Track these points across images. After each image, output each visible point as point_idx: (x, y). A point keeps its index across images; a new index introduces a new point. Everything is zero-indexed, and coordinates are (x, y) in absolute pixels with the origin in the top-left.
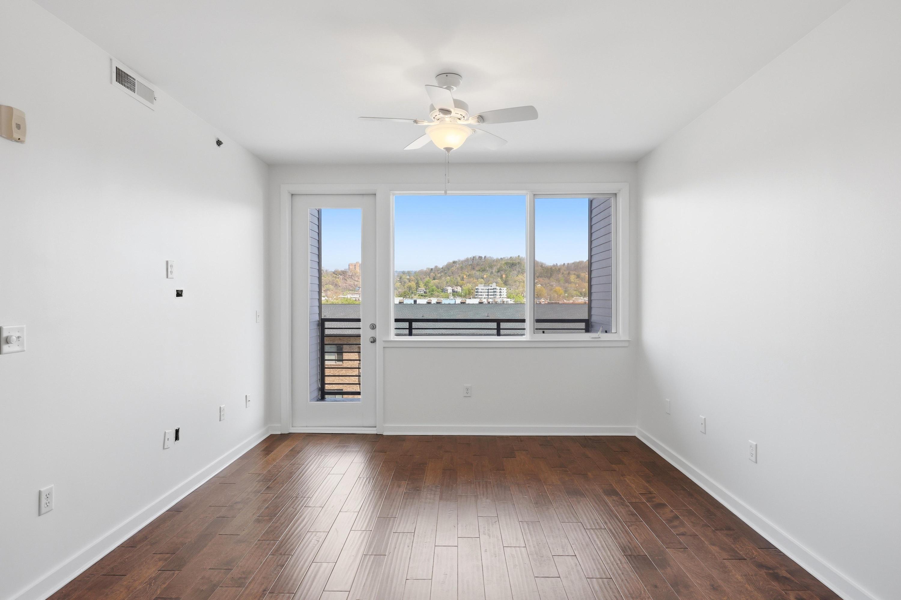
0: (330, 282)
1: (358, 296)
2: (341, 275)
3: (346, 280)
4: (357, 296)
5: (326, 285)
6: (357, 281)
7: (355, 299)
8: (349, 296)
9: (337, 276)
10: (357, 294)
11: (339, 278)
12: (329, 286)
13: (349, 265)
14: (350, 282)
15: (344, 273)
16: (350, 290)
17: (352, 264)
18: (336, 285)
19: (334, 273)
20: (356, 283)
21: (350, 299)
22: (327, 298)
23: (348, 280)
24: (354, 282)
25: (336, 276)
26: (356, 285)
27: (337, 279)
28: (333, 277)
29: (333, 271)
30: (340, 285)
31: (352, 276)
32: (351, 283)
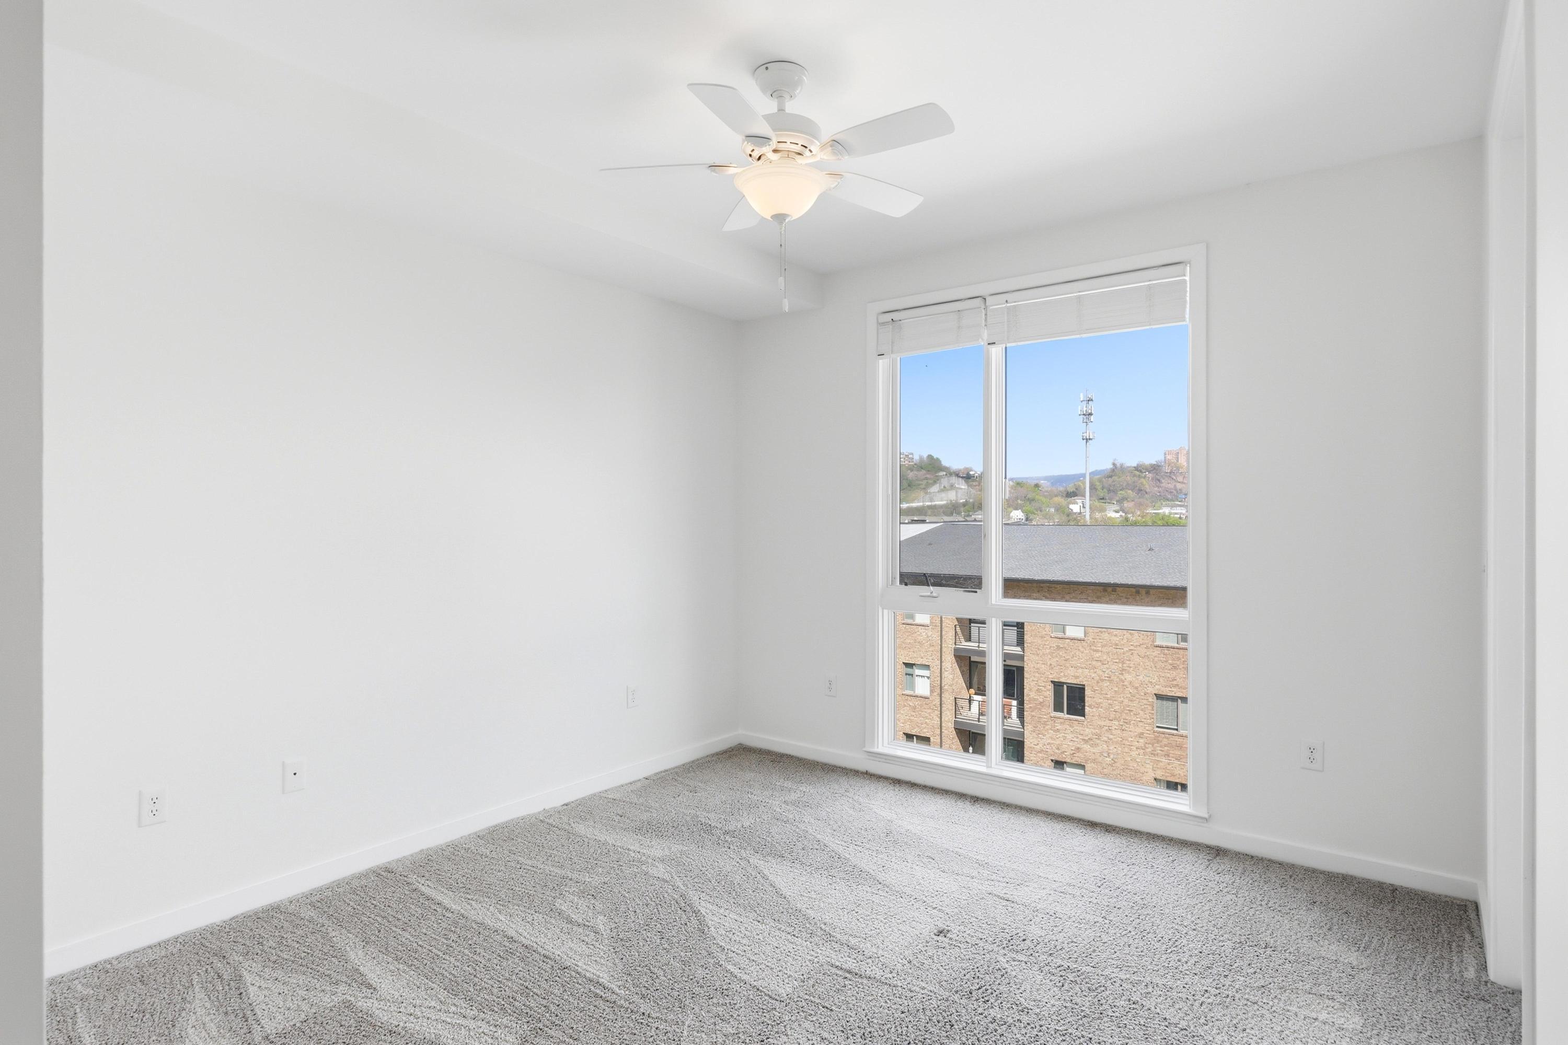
0: (1128, 484)
1: (1184, 511)
2: (1149, 472)
3: (1159, 480)
4: (1182, 511)
5: (1121, 490)
6: (1182, 483)
7: (1178, 516)
8: (1166, 510)
9: (1140, 474)
10: (1180, 506)
11: (1145, 477)
12: (1126, 492)
13: (1165, 454)
14: (1165, 483)
15: (1155, 468)
16: (1168, 500)
17: (1170, 453)
18: (1140, 490)
19: (1137, 468)
20: (1179, 486)
21: (1169, 516)
22: (1124, 514)
23: (1163, 481)
24: (1175, 486)
25: (1139, 476)
26: (1180, 490)
27: (1142, 480)
28: (1135, 476)
29: (1135, 465)
30: (1148, 490)
31: (1170, 473)
32: (1170, 486)
